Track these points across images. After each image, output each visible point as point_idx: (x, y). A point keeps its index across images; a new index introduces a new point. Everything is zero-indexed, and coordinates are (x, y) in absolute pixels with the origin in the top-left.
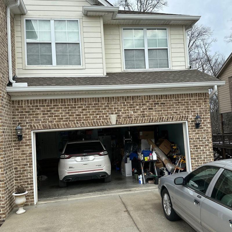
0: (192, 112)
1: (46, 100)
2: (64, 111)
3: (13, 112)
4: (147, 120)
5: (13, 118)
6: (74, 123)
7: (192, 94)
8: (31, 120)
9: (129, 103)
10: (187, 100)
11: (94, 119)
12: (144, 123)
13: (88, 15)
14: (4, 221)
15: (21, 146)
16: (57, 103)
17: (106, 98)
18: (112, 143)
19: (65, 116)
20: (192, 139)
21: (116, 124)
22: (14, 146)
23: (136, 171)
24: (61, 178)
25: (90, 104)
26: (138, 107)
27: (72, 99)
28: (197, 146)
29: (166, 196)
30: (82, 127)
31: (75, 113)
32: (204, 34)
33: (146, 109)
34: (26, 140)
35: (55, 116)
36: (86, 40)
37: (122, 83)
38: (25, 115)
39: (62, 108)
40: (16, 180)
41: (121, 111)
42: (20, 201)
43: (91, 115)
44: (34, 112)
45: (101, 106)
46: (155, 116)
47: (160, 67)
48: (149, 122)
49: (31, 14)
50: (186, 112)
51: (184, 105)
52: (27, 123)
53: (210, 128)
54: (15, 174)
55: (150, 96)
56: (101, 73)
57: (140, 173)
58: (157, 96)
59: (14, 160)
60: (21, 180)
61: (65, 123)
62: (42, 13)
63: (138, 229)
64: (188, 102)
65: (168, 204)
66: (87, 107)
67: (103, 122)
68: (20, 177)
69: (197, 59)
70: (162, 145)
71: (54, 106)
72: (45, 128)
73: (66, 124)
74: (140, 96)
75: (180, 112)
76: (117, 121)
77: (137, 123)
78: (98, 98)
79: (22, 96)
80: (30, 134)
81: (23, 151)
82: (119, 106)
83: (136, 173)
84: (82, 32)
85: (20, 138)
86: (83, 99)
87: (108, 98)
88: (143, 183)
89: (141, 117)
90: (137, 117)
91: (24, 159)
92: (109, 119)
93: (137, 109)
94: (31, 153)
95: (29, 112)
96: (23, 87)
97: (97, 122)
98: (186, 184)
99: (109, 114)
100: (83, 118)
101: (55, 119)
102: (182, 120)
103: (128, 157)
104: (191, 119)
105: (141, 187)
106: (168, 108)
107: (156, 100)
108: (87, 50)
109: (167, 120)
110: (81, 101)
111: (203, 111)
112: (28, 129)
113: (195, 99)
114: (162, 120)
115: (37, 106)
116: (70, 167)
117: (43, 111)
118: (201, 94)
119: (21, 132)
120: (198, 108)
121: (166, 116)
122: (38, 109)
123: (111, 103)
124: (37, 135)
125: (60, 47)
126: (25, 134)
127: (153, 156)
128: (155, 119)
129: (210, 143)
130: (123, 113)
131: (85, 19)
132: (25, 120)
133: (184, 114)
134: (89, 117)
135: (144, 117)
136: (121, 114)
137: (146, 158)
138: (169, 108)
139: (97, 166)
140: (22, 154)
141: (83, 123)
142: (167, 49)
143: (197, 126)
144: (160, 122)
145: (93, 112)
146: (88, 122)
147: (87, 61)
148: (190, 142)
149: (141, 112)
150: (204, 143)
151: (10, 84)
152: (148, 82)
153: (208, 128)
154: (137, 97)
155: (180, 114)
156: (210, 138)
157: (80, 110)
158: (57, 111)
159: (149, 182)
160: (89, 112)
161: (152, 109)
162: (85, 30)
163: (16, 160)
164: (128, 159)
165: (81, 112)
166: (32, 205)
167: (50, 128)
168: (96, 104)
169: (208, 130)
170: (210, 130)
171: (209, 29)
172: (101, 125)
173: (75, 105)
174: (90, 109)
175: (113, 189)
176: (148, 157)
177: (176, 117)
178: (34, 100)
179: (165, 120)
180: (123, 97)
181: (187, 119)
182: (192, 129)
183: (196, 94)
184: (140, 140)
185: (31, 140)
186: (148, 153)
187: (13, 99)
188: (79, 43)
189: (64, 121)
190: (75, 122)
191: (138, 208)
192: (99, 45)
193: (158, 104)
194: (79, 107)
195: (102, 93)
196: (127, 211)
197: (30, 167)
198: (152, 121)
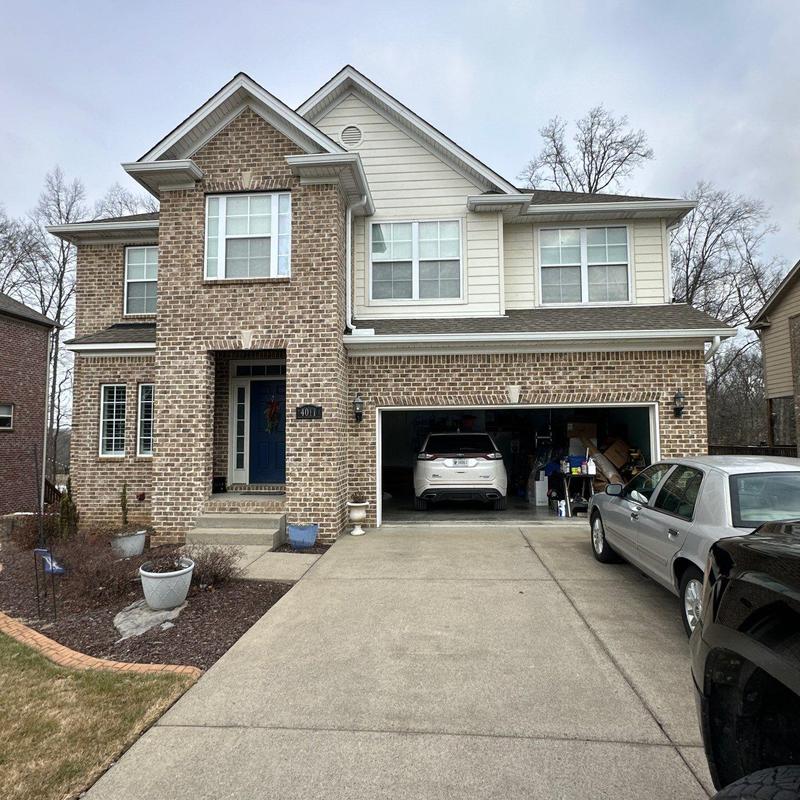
0: (668, 385)
1: (400, 357)
2: (428, 376)
3: (350, 376)
4: (578, 398)
5: (349, 385)
6: (445, 397)
7: (669, 352)
8: (377, 390)
9: (544, 365)
10: (659, 362)
11: (479, 392)
12: (572, 402)
13: (477, 211)
14: (334, 541)
15: (360, 430)
16: (417, 362)
17: (502, 355)
18: (512, 445)
19: (430, 385)
20: (665, 437)
21: (519, 403)
22: (349, 430)
23: (554, 494)
24: (419, 492)
25: (474, 366)
26: (561, 374)
27: (444, 356)
28: (675, 451)
29: (597, 522)
30: (458, 405)
31: (446, 380)
32: (746, 216)
33: (577, 377)
34: (368, 421)
35: (414, 385)
36: (471, 254)
37: (532, 330)
38: (367, 380)
39: (425, 371)
40: (350, 484)
41: (529, 379)
42: (358, 515)
43: (474, 384)
44: (381, 376)
45: (492, 370)
46: (593, 390)
47: (610, 300)
48: (582, 402)
49: (381, 214)
50: (655, 385)
51: (653, 372)
52: (370, 394)
53: (703, 417)
54: (350, 475)
55: (585, 354)
56: (495, 311)
57: (561, 497)
58: (599, 353)
59: (349, 453)
60: (357, 484)
61: (429, 396)
62: (400, 211)
63: (545, 566)
64: (661, 367)
65: (600, 534)
66: (468, 370)
67: (494, 398)
68: (356, 480)
69: (726, 274)
70: (611, 451)
71: (413, 367)
72: (397, 403)
73: (431, 398)
74: (566, 354)
75: (645, 385)
76: (520, 396)
77: (557, 403)
78: (488, 356)
79: (364, 350)
80: (374, 413)
81: (363, 439)
82: (526, 369)
83: (556, 498)
84: (465, 241)
85: (359, 417)
86: (461, 356)
87: (507, 355)
88: (567, 515)
89: (567, 391)
90: (558, 391)
91: (363, 453)
92: (507, 392)
93: (560, 378)
94: (375, 444)
95: (374, 376)
96: (366, 335)
97: (484, 398)
98: (625, 495)
99: (507, 384)
100: (460, 389)
101: (414, 389)
102: (646, 401)
103: (542, 469)
104: (667, 399)
105: (561, 520)
106: (620, 377)
107: (597, 362)
108: (472, 272)
109: (618, 398)
110: (457, 361)
111: (691, 385)
112: (371, 403)
113: (675, 362)
114: (608, 399)
115: (386, 367)
116: (434, 476)
117: (395, 376)
118: (688, 351)
119: (361, 409)
120: (682, 379)
121: (616, 391)
122: (388, 372)
123: (511, 365)
124: (384, 414)
125: (427, 268)
126: (367, 412)
127: (589, 467)
128: (594, 396)
129: (704, 446)
130: (532, 383)
131: (471, 218)
132: (368, 390)
133: (653, 389)
134: (470, 388)
135: (573, 391)
136: (528, 385)
137: (574, 469)
138: (623, 377)
139: (482, 478)
140: (361, 444)
141: (460, 397)
142: (627, 265)
143: (678, 412)
144: (602, 402)
145: (478, 379)
146: (469, 397)
147: (472, 290)
148: (662, 442)
149: (567, 382)
150: (690, 446)
151: (348, 331)
152: (583, 329)
153: (700, 417)
154: (561, 354)
155: (643, 390)
156: (703, 437)
157: (457, 374)
158: (417, 376)
159: (578, 514)
160: (472, 380)
161: (588, 377)
162: (470, 236)
163: (352, 453)
164: (542, 473)
165: (457, 380)
166: (373, 526)
167: (405, 405)
168: (485, 366)
169: (700, 422)
170: (703, 422)
171: (760, 205)
172: (491, 404)
173: (447, 366)
174: (473, 375)
175: (509, 519)
176: (579, 469)
177: (634, 394)
178: (382, 357)
179: (613, 399)
180: (534, 354)
181: (658, 398)
182: (666, 418)
183: (678, 351)
184: (568, 441)
185: (375, 421)
186: (580, 461)
187: (350, 355)
188: (458, 260)
189: (429, 393)
190: (447, 396)
191: (549, 544)
192: (494, 262)
193: (601, 368)
194: (454, 371)
195: (495, 347)
196: (530, 546)
197: (372, 466)
198: (588, 399)
